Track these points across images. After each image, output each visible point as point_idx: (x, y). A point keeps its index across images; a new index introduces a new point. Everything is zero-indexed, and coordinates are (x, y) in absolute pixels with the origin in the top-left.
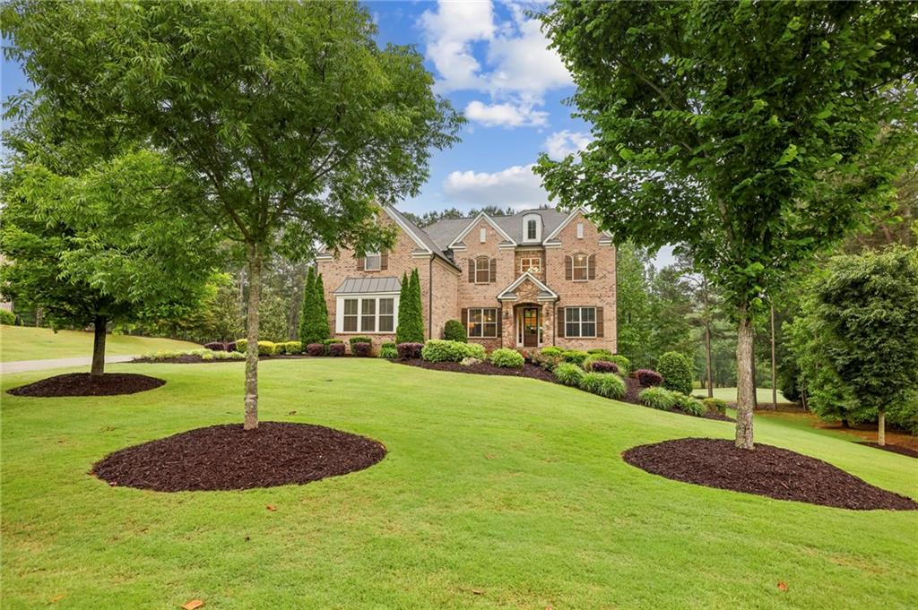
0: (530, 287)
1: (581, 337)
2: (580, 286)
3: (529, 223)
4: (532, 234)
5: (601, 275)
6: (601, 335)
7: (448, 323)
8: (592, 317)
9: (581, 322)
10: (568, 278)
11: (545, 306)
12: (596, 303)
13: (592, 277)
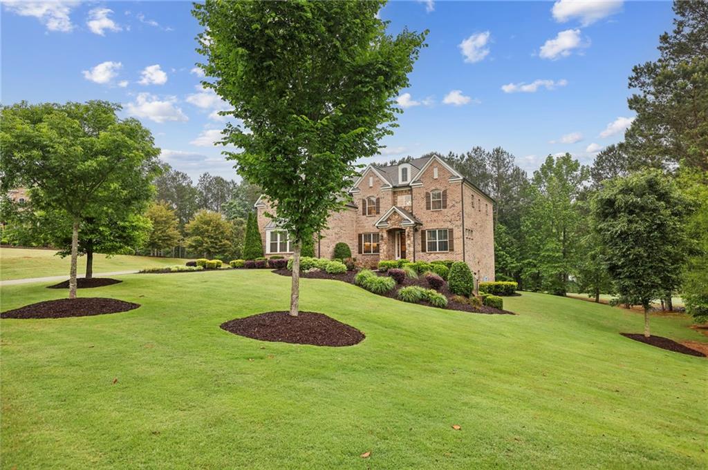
0: (397, 217)
1: (438, 251)
2: (436, 214)
3: (403, 169)
4: (405, 178)
5: (451, 205)
6: (452, 250)
7: (337, 245)
8: (445, 237)
9: (437, 241)
10: (428, 208)
11: (407, 230)
12: (448, 225)
13: (445, 207)
